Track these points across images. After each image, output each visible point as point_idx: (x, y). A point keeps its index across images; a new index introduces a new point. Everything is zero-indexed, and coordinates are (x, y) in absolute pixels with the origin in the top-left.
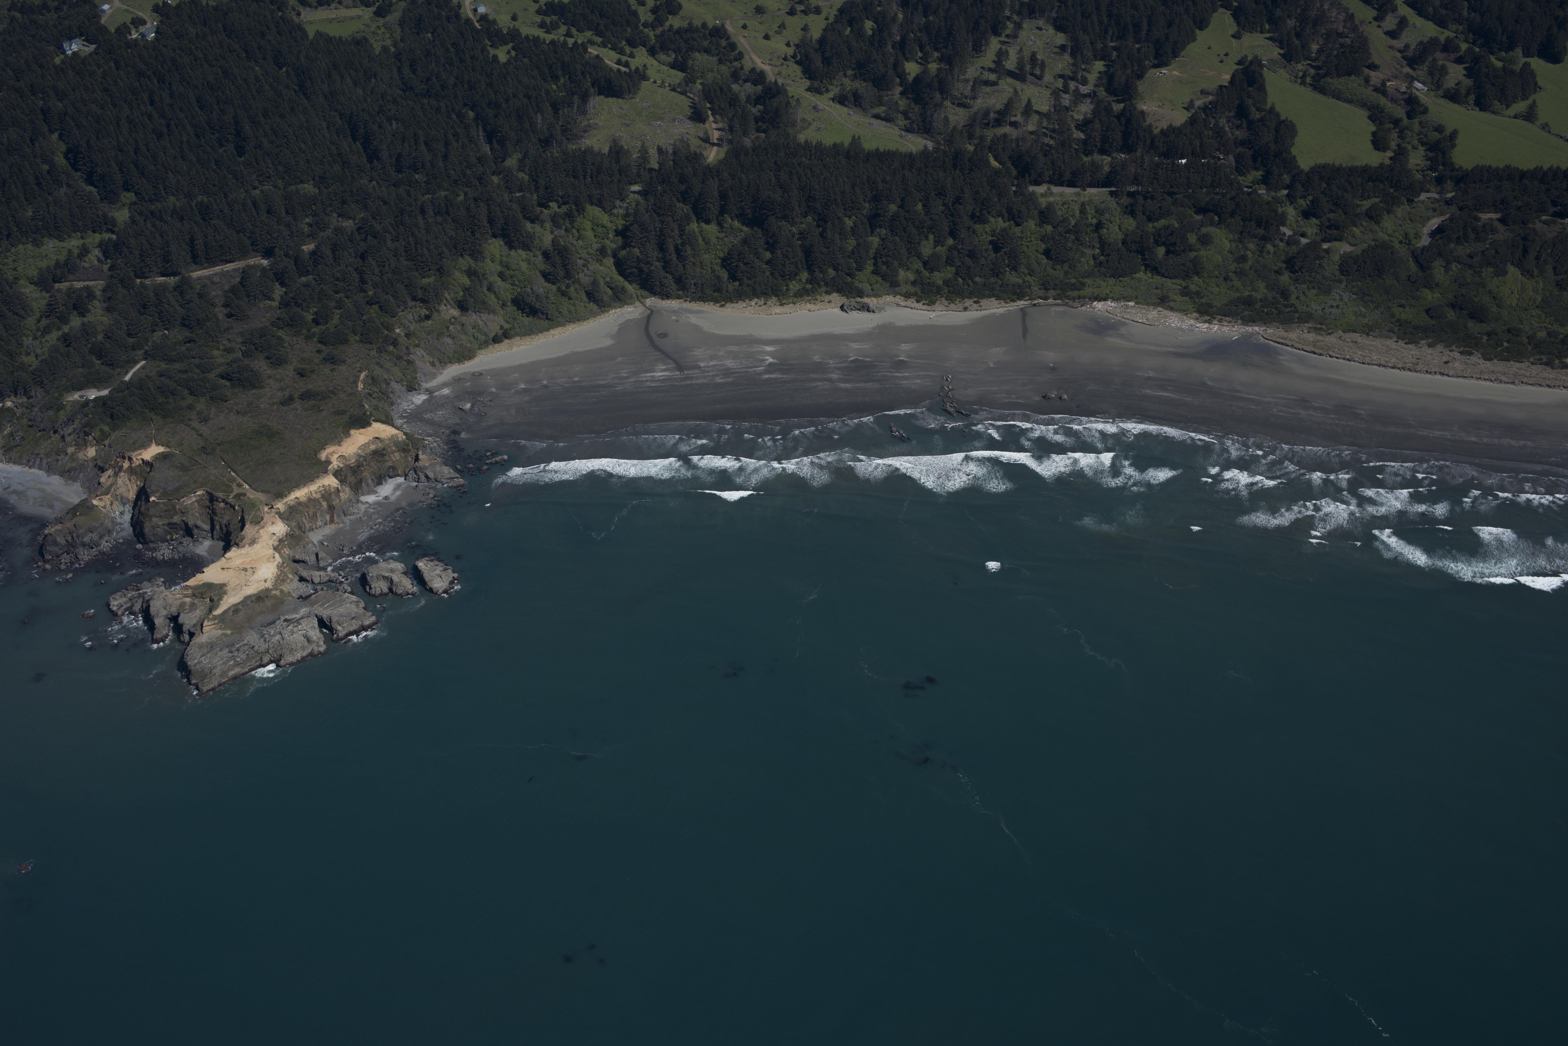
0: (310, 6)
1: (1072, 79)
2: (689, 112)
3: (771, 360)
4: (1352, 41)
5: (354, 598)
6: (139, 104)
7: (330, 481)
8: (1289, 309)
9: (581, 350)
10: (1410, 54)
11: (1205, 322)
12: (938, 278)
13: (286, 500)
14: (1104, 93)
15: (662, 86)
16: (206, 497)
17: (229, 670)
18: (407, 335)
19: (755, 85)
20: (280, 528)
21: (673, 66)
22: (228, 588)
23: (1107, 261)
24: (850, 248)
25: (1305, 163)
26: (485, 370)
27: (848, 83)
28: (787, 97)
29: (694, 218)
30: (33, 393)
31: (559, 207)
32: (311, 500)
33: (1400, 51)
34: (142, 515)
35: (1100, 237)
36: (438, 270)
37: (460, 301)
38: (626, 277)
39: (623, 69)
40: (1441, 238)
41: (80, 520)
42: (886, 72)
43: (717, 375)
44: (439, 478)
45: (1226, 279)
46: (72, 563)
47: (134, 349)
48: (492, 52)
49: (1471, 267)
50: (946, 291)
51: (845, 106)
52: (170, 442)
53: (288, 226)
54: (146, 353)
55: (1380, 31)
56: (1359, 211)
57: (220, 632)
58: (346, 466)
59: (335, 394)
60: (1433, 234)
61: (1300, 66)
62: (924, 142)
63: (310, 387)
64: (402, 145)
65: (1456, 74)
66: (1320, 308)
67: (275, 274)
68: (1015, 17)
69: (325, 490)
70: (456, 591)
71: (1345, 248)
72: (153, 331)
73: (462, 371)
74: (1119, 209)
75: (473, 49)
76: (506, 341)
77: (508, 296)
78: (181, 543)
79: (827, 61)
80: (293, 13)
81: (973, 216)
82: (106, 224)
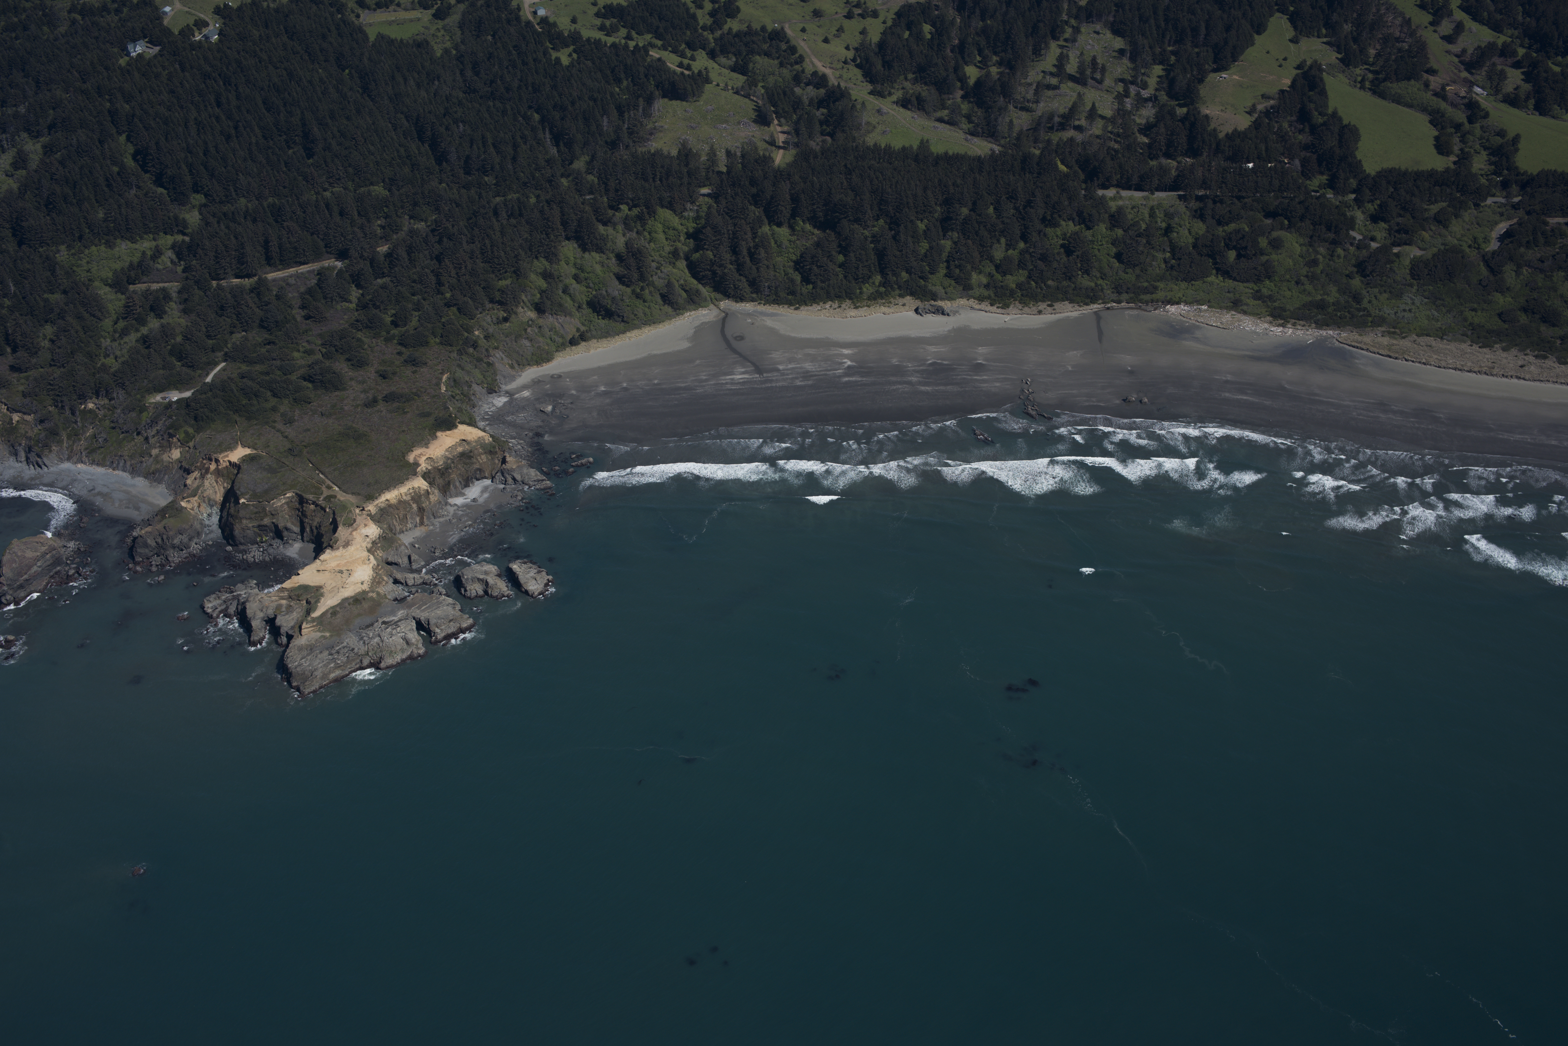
0: (369, 8)
1: (1132, 83)
2: (753, 115)
3: (849, 363)
4: (1410, 46)
5: (450, 600)
6: (206, 106)
7: (420, 483)
8: (1361, 313)
9: (658, 352)
10: (1467, 58)
11: (1279, 325)
12: (1011, 281)
13: (376, 502)
14: (1165, 98)
15: (725, 89)
16: (296, 499)
17: (330, 672)
18: (487, 337)
19: (818, 89)
20: (373, 530)
21: (734, 69)
22: (324, 590)
23: (1179, 265)
24: (923, 251)
25: (1371, 167)
26: (564, 373)
27: (908, 86)
28: (851, 100)
29: (766, 221)
30: (115, 395)
31: (630, 210)
32: (401, 502)
33: (1457, 56)
34: (232, 516)
35: (1170, 241)
36: (515, 272)
37: (537, 304)
38: (699, 280)
39: (686, 72)
40: (1511, 242)
41: (170, 522)
42: (948, 76)
43: (797, 378)
44: (526, 481)
45: (1297, 283)
46: (163, 566)
47: (213, 351)
48: (554, 54)
49: (1542, 271)
50: (1019, 294)
51: (909, 109)
52: (256, 444)
53: (362, 228)
54: (226, 354)
55: (1436, 35)
56: (1426, 215)
57: (319, 634)
58: (434, 468)
59: (419, 396)
60: (1502, 238)
61: (1358, 71)
62: (990, 145)
63: (393, 389)
64: (471, 147)
65: (1514, 78)
66: (1393, 312)
67: (351, 276)
68: (1073, 22)
69: (415, 492)
70: (551, 593)
71: (1414, 252)
72: (232, 333)
73: (541, 374)
74: (1188, 213)
75: (535, 52)
76: (583, 344)
77: (583, 299)
78: (271, 545)
79: (887, 65)
80: (352, 15)
81: (1044, 220)
82: (177, 226)
